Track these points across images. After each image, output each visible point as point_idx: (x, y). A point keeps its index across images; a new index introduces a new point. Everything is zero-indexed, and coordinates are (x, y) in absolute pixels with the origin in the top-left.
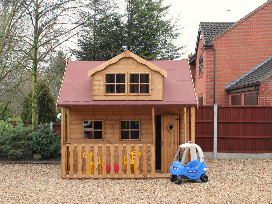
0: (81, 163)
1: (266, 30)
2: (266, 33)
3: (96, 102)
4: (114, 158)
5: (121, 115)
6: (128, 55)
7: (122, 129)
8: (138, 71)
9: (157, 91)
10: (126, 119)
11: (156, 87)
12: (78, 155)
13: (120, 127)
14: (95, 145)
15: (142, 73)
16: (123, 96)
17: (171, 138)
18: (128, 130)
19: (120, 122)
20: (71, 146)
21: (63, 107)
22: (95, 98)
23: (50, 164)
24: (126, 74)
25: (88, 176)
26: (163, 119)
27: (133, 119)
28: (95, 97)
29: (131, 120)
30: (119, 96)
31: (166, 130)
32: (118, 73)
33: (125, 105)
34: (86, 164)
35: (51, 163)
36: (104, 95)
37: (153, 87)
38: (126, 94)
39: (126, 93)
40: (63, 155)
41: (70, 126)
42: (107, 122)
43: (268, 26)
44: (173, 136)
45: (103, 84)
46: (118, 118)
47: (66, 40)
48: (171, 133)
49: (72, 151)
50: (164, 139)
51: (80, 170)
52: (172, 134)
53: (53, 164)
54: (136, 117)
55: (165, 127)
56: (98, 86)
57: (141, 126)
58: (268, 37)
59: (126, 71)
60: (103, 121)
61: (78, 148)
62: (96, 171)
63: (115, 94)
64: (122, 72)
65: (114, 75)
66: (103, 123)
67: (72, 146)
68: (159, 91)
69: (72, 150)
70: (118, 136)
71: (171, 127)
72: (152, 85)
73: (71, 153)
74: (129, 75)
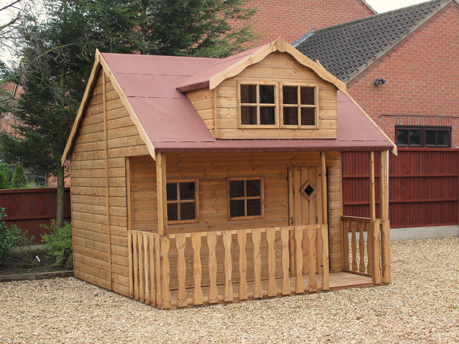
0: (201, 272)
1: (262, 13)
2: (262, 18)
3: (223, 141)
4: (260, 256)
5: (229, 170)
6: (283, 47)
7: (231, 196)
8: (296, 80)
9: (328, 121)
10: (239, 177)
11: (327, 112)
12: (195, 256)
13: (227, 192)
14: (226, 232)
15: (304, 85)
16: (272, 130)
17: (309, 211)
18: (242, 198)
19: (228, 183)
20: (180, 238)
21: (162, 153)
22: (222, 135)
23: (10, 280)
24: (277, 86)
25: (214, 299)
26: (292, 175)
27: (250, 177)
28: (222, 133)
29: (247, 179)
30: (264, 131)
31: (299, 196)
32: (262, 83)
33: (279, 149)
34: (210, 274)
35: (11, 278)
36: (239, 129)
37: (322, 113)
38: (278, 127)
39: (277, 125)
40: (164, 258)
41: (133, 195)
42: (204, 184)
43: (265, 6)
44: (314, 206)
45: (236, 106)
46: (223, 174)
47: (10, 6)
48: (309, 201)
49: (183, 247)
50: (294, 212)
51: (198, 288)
52: (311, 203)
53: (18, 280)
54: (255, 173)
55: (297, 191)
56: (227, 109)
57: (264, 190)
58: (265, 26)
59: (277, 79)
60: (197, 181)
61: (193, 240)
62: (229, 285)
63: (259, 126)
64: (269, 83)
65: (255, 86)
66: (197, 185)
67: (182, 236)
68: (331, 120)
69: (181, 247)
70: (226, 211)
71: (309, 190)
72: (321, 109)
73: (181, 252)
74: (281, 87)
